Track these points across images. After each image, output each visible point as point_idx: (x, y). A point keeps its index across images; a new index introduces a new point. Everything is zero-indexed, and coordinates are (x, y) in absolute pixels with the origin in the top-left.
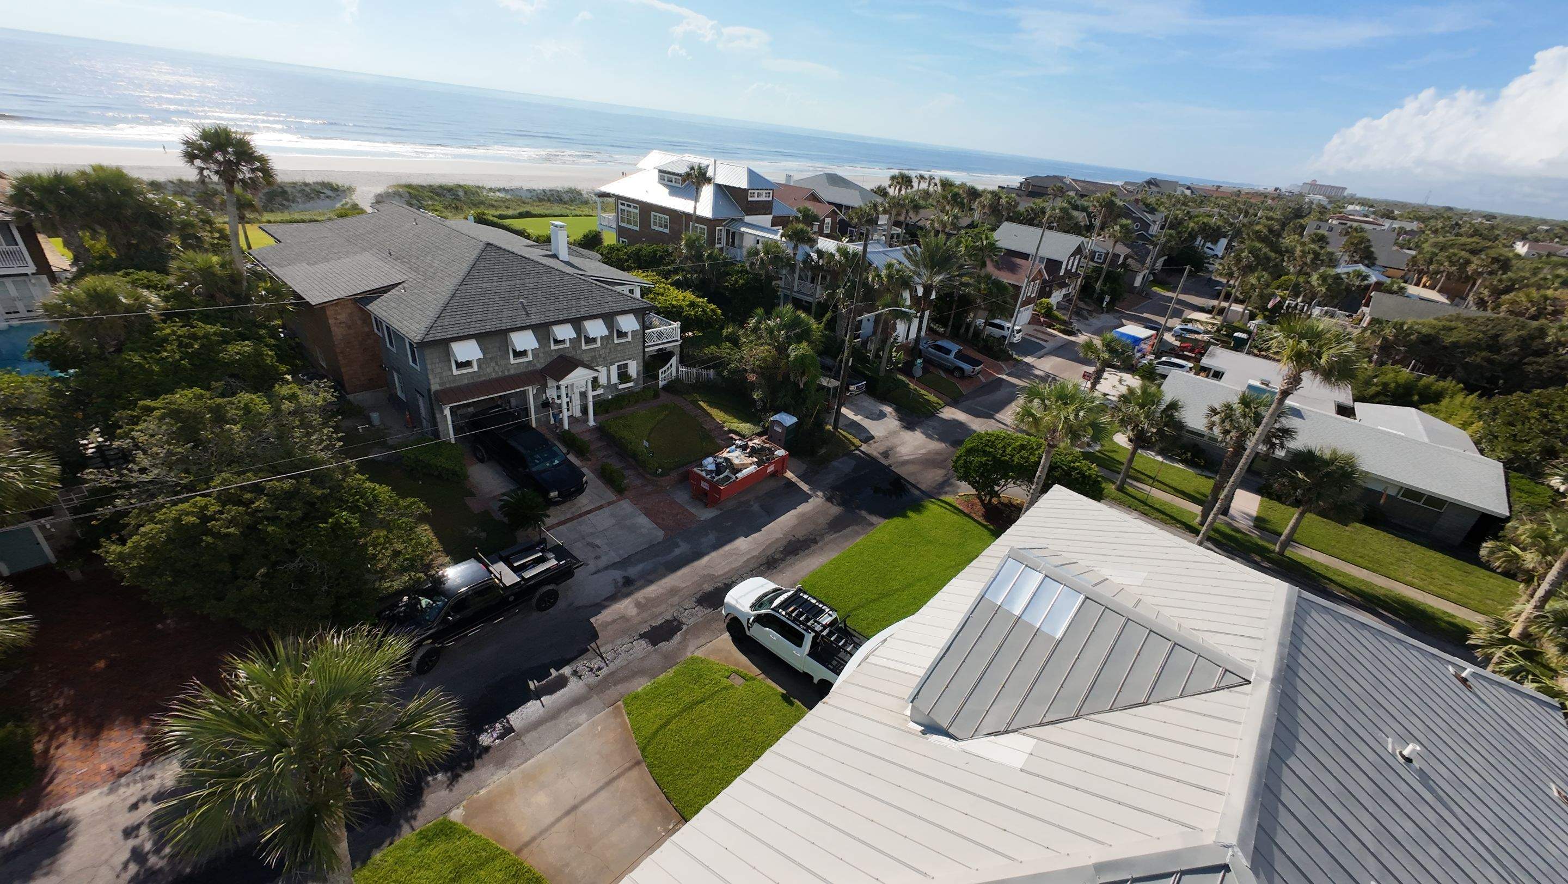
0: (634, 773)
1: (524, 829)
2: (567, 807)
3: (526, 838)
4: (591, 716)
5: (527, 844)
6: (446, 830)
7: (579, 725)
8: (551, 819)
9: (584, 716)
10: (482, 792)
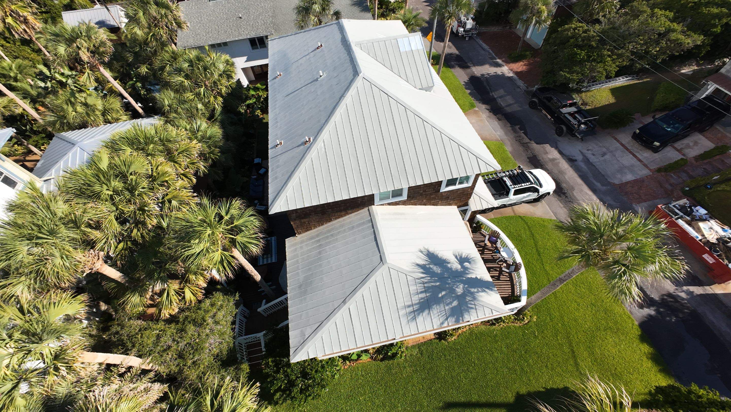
6: (473, 107)
10: (481, 113)
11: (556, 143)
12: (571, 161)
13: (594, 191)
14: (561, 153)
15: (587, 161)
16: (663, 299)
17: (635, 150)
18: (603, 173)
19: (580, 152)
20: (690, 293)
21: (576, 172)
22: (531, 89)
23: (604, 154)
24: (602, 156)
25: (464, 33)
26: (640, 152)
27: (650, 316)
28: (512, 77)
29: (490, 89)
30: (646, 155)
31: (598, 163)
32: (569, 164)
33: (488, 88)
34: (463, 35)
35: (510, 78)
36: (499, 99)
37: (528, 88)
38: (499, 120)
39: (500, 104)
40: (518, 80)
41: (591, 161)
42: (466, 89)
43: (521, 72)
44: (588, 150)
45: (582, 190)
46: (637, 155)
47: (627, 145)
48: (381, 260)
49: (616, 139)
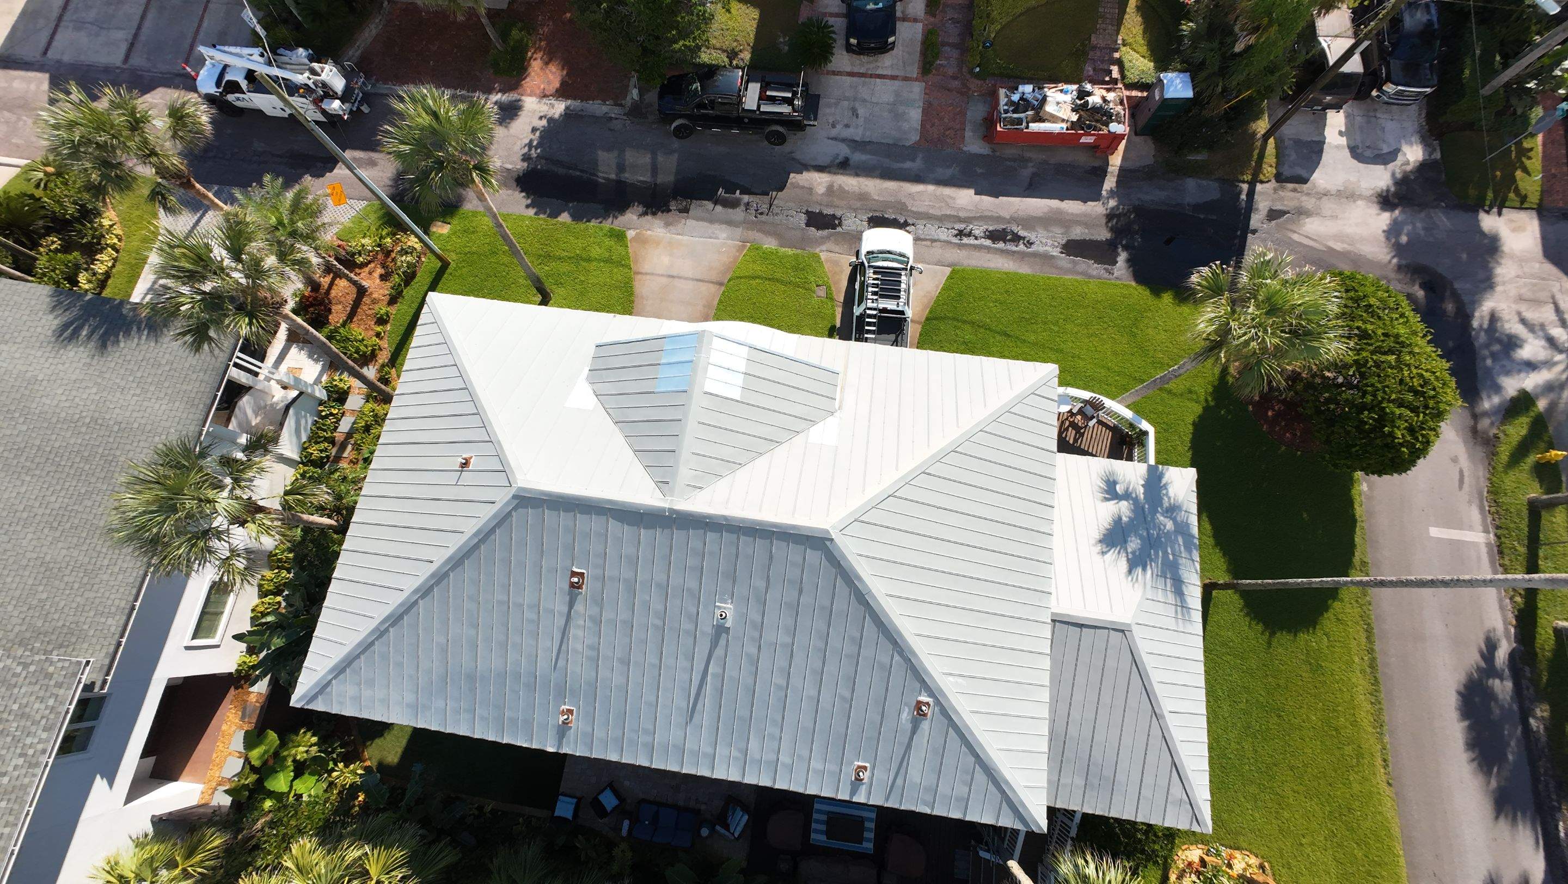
0: (713, 288)
1: (646, 267)
2: (671, 274)
3: (643, 271)
4: (728, 238)
5: (641, 273)
6: (619, 236)
7: (717, 238)
8: (660, 273)
9: (724, 235)
10: (649, 232)
11: (794, 159)
12: (843, 166)
13: (918, 179)
14: (820, 169)
15: (855, 144)
16: (1112, 230)
17: (871, 66)
18: (891, 142)
19: (832, 139)
20: (1112, 193)
21: (873, 177)
22: (628, 102)
23: (855, 113)
24: (857, 117)
25: (346, 106)
26: (879, 64)
27: (1128, 261)
28: (567, 108)
29: (582, 171)
30: (886, 63)
31: (868, 133)
32: (847, 175)
33: (578, 173)
34: (351, 112)
35: (568, 115)
36: (627, 175)
37: (621, 105)
38: (686, 210)
39: (641, 181)
40: (584, 104)
41: (857, 139)
42: (554, 215)
43: (563, 84)
44: (834, 126)
45: (910, 195)
46: (880, 72)
47: (856, 70)
48: (1123, 631)
49: (834, 73)
